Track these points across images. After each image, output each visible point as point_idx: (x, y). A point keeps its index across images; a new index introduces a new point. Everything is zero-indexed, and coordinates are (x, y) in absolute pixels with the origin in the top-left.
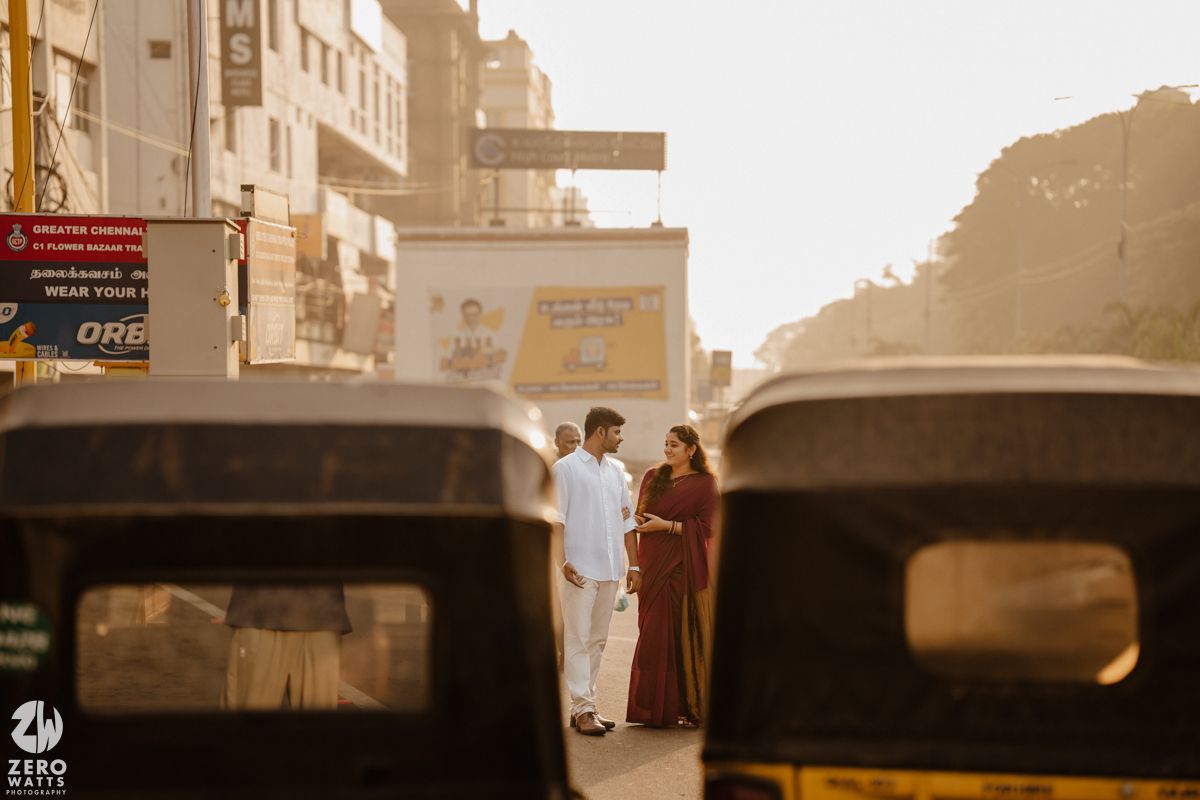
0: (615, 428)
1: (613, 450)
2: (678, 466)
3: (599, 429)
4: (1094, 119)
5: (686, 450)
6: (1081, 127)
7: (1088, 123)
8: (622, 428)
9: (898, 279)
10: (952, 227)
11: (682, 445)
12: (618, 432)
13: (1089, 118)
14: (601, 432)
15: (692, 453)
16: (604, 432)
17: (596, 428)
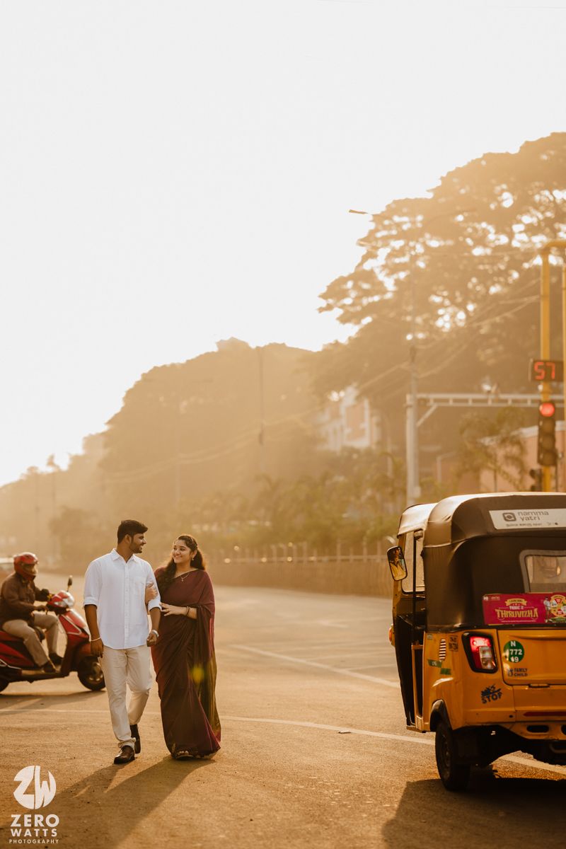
0: (140, 535)
1: (138, 551)
2: (182, 564)
3: (126, 537)
4: (201, 356)
5: (190, 553)
6: (192, 360)
7: (198, 358)
8: (144, 534)
9: (58, 467)
10: (105, 428)
11: (188, 550)
12: (142, 538)
13: (198, 355)
14: (128, 538)
15: (194, 556)
16: (130, 538)
17: (124, 536)
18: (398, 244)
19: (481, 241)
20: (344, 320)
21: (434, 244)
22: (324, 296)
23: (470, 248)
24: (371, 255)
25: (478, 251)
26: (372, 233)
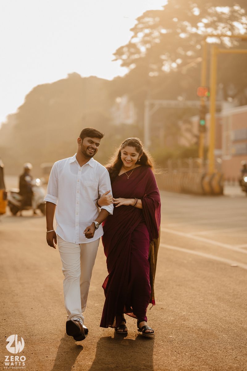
18: (147, 31)
19: (184, 30)
20: (123, 65)
21: (164, 31)
22: (115, 54)
23: (179, 34)
24: (135, 36)
25: (183, 35)
26: (136, 25)
